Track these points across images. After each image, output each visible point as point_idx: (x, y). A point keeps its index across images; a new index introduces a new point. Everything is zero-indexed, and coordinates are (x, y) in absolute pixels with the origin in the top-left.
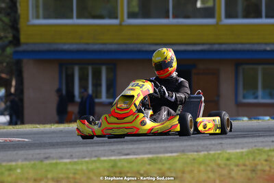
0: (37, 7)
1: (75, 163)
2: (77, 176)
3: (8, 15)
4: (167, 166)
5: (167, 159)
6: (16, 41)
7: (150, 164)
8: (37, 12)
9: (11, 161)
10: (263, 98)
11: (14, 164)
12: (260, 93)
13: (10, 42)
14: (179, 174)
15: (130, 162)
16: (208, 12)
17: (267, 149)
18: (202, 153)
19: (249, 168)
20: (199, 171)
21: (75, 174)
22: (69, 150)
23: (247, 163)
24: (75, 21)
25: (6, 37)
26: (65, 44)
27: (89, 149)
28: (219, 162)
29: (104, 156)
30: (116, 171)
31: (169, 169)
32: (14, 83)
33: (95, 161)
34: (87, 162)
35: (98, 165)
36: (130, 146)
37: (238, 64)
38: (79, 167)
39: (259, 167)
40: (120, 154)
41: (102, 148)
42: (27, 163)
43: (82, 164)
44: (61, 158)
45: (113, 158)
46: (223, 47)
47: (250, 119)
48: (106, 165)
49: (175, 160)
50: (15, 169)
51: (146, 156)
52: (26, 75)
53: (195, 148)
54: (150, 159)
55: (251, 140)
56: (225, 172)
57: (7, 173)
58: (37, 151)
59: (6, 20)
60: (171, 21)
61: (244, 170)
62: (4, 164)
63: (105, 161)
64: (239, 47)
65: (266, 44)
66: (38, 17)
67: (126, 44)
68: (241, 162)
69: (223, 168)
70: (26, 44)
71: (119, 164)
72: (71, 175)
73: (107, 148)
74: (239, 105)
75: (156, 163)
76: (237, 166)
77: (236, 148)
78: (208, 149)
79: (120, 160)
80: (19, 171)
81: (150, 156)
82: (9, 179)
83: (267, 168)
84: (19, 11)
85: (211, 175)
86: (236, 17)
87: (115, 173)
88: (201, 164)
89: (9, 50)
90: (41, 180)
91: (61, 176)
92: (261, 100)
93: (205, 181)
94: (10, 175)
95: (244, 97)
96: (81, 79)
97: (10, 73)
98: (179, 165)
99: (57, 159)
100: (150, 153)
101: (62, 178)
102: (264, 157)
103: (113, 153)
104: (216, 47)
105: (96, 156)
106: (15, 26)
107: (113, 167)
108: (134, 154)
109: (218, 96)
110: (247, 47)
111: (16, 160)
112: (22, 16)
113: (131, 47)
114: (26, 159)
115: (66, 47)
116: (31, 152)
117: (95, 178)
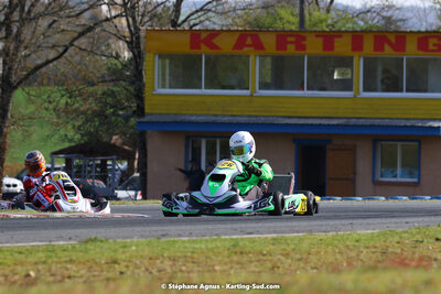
0: (164, 75)
1: (194, 241)
2: (196, 256)
3: (133, 83)
4: (292, 246)
5: (292, 239)
6: (140, 111)
7: (273, 244)
8: (164, 80)
9: (126, 238)
10: (402, 177)
11: (128, 240)
12: (399, 171)
13: (134, 112)
14: (305, 256)
15: (253, 241)
16: (346, 85)
17: (400, 230)
18: (331, 234)
19: (379, 250)
20: (326, 252)
21: (193, 252)
22: (189, 227)
23: (378, 245)
24: (204, 91)
25: (131, 107)
26: (191, 115)
27: (210, 227)
28: (348, 243)
29: (226, 234)
30: (237, 250)
31: (294, 250)
32: (137, 156)
33: (215, 240)
34: (206, 241)
35: (219, 244)
36: (254, 225)
37: (376, 140)
38: (197, 246)
39: (390, 250)
40: (243, 232)
41: (224, 226)
42: (143, 240)
43: (201, 242)
44: (180, 236)
45: (235, 237)
46: (361, 122)
47: (387, 198)
48: (227, 245)
49: (301, 240)
50: (130, 246)
51: (269, 236)
52: (149, 147)
53: (324, 228)
54: (274, 239)
55: (384, 220)
56: (353, 254)
57: (121, 250)
58: (155, 228)
59: (132, 89)
60: (306, 93)
61: (373, 253)
62: (118, 240)
63: (225, 240)
64: (377, 122)
65: (407, 119)
66: (164, 87)
67: (256, 116)
68: (372, 243)
69: (351, 250)
70: (151, 114)
71: (241, 244)
72: (189, 254)
73: (229, 226)
74: (376, 183)
75: (280, 243)
76: (368, 248)
77: (367, 229)
78: (337, 230)
79: (242, 239)
80: (134, 248)
81: (275, 235)
82: (123, 257)
83: (399, 251)
84: (144, 80)
85: (338, 256)
86: (375, 90)
87: (236, 253)
88: (328, 245)
89: (133, 121)
90: (157, 258)
91: (179, 254)
92: (399, 179)
93: (332, 263)
94: (124, 252)
95: (382, 176)
96: (207, 153)
97: (134, 145)
98: (305, 246)
99: (175, 236)
100: (275, 232)
101: (179, 257)
102: (397, 239)
103: (235, 231)
104: (353, 122)
105: (217, 235)
106: (139, 96)
107: (234, 246)
108: (258, 233)
109: (355, 173)
110: (386, 122)
111: (131, 237)
112: (147, 85)
113: (262, 120)
114: (142, 236)
115: (193, 118)
116: (148, 229)
117: (213, 257)
